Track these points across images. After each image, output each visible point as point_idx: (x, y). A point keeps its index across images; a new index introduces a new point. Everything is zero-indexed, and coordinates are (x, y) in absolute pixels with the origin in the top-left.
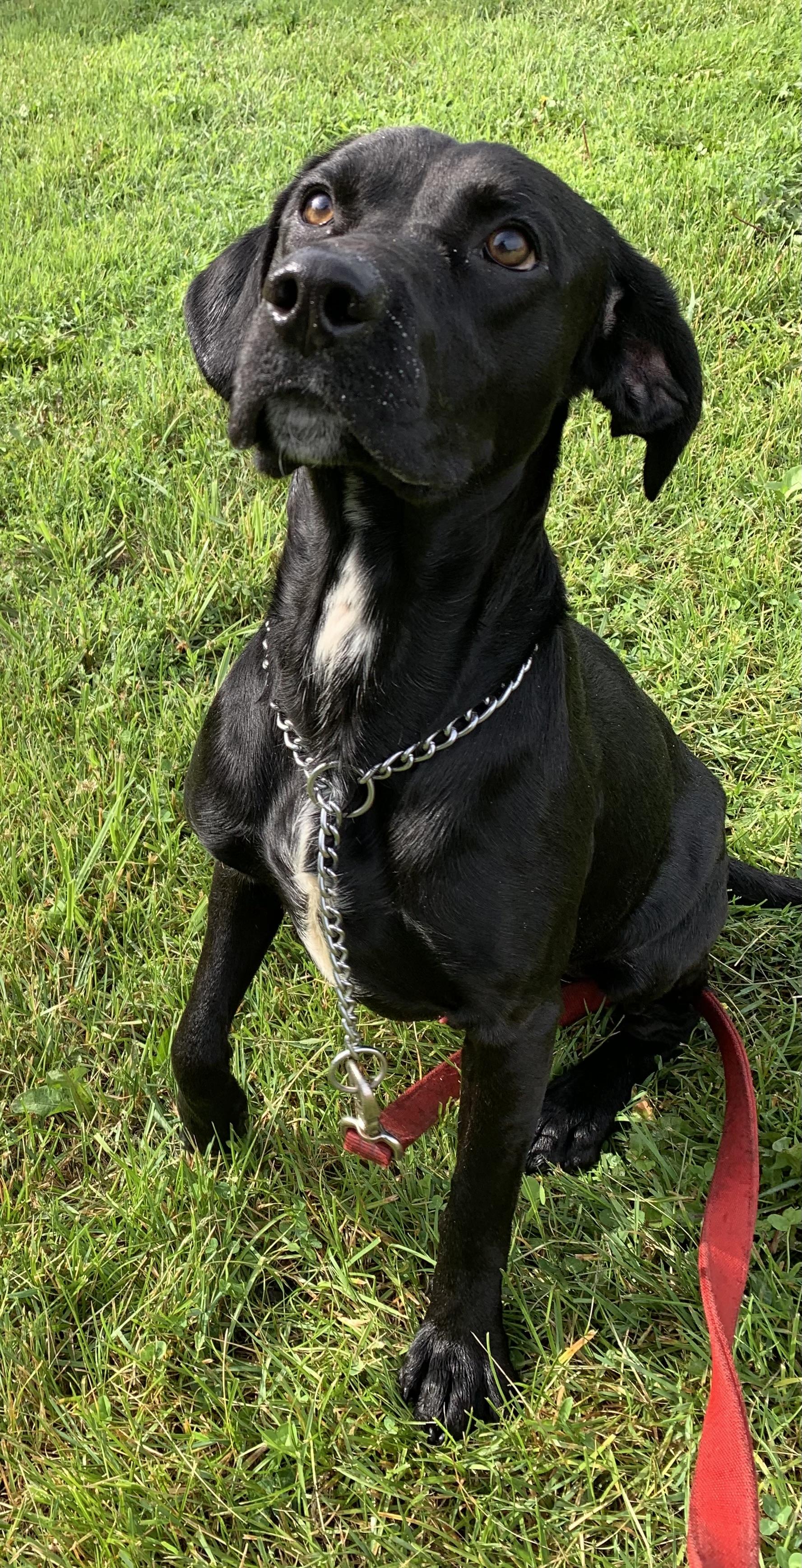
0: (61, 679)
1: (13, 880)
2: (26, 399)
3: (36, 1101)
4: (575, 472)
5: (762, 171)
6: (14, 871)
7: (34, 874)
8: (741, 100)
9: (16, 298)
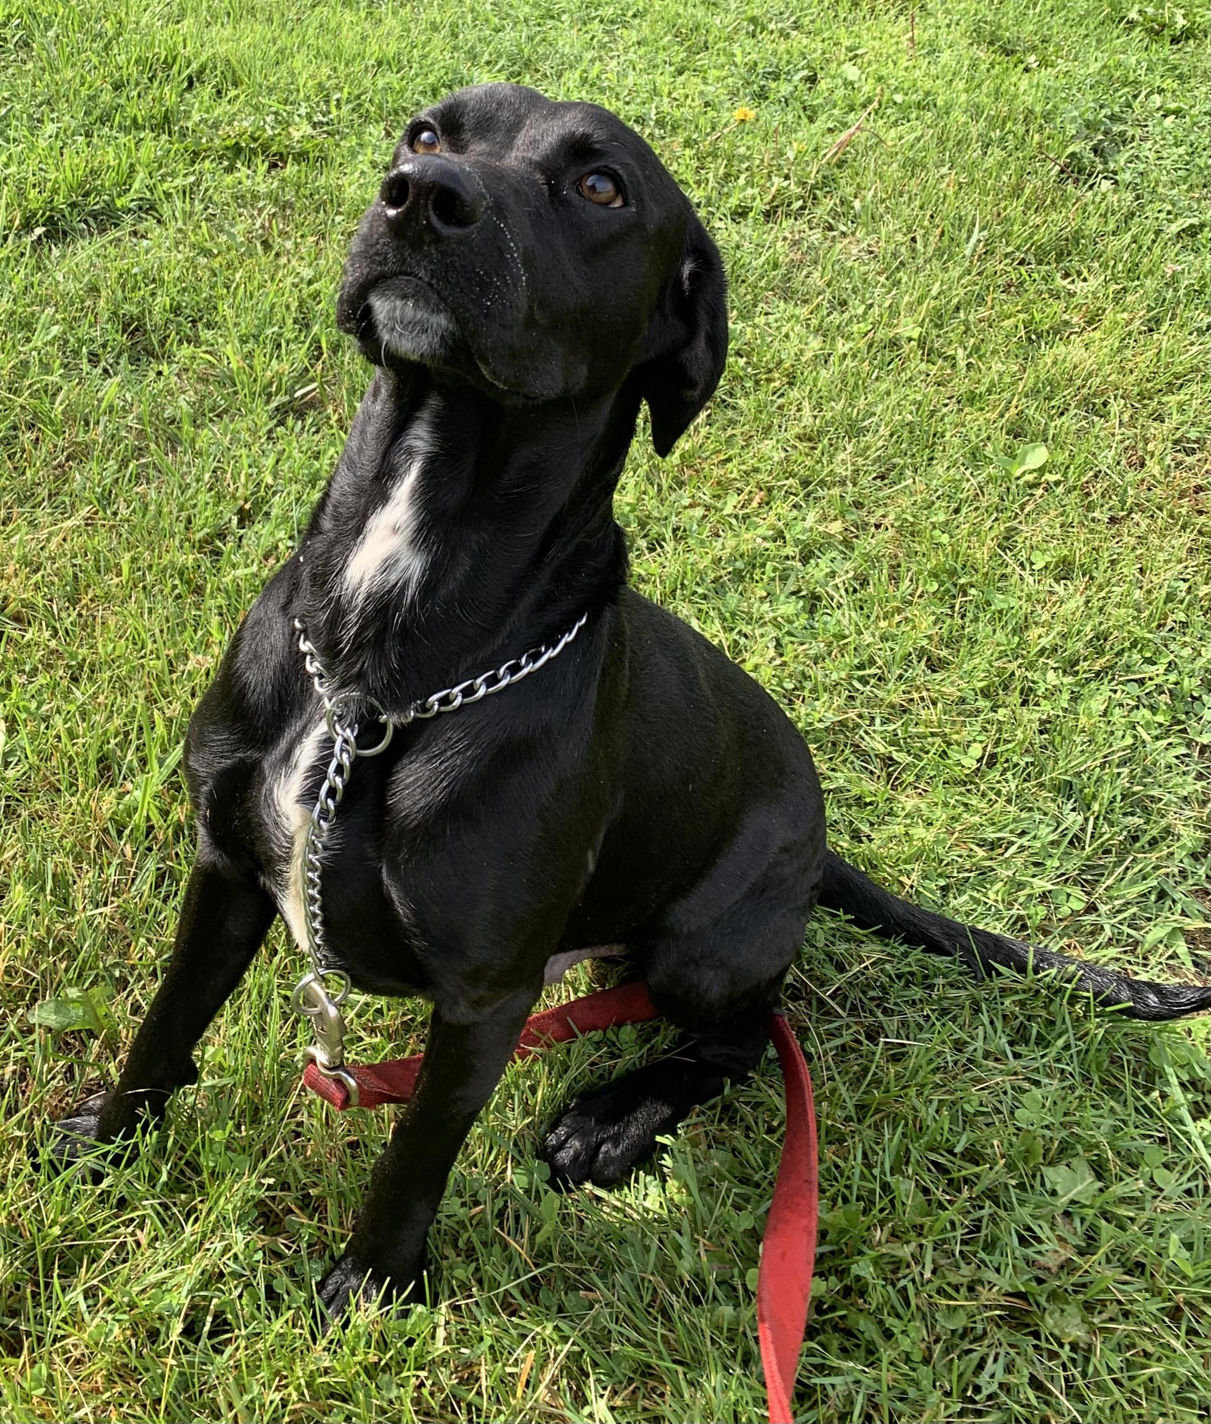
0: (207, 530)
1: (92, 757)
2: (255, 197)
3: (56, 1012)
4: (806, 403)
5: (1087, 101)
6: (95, 748)
7: (119, 753)
8: (1088, 13)
9: (273, 79)
